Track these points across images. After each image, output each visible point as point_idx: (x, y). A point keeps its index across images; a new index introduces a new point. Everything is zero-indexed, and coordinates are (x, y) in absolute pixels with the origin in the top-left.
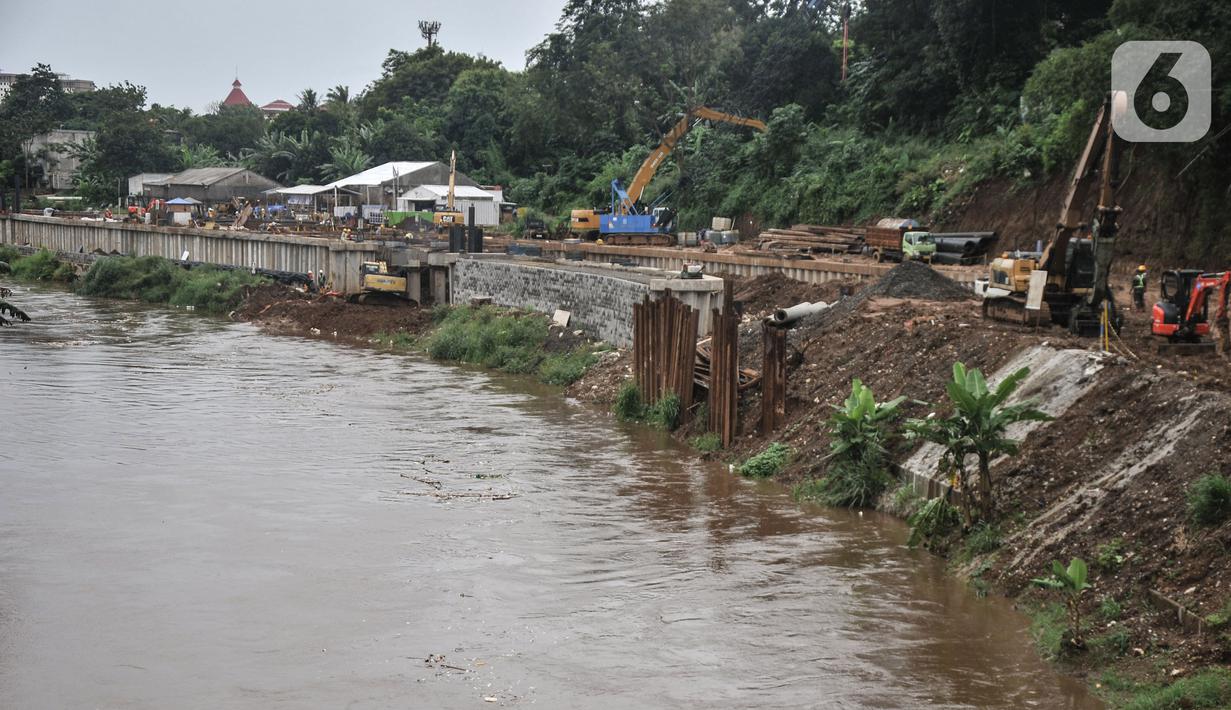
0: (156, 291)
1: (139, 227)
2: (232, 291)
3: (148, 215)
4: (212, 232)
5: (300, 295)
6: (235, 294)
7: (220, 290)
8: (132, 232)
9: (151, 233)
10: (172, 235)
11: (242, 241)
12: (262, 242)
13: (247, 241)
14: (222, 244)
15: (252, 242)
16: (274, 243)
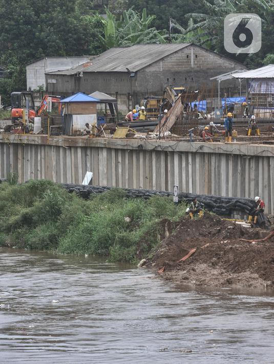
0: (41, 232)
1: (25, 138)
2: (144, 229)
3: (37, 120)
6: (147, 233)
7: (129, 227)
8: (16, 145)
9: (41, 145)
10: (70, 148)
11: (166, 153)
12: (194, 154)
13: (173, 153)
14: (138, 160)
15: (181, 153)
16: (210, 154)
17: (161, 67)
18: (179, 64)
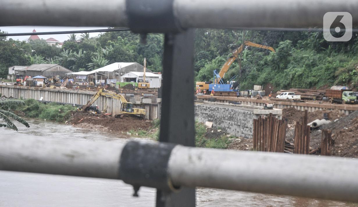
0: (33, 113)
1: (22, 87)
3: (25, 82)
4: (54, 89)
5: (94, 115)
6: (67, 114)
7: (60, 113)
8: (18, 89)
9: (26, 89)
10: (36, 90)
11: (66, 93)
12: (75, 94)
13: (68, 93)
14: (57, 94)
15: (71, 93)
16: (80, 94)
17: (50, 70)
18: (55, 70)
